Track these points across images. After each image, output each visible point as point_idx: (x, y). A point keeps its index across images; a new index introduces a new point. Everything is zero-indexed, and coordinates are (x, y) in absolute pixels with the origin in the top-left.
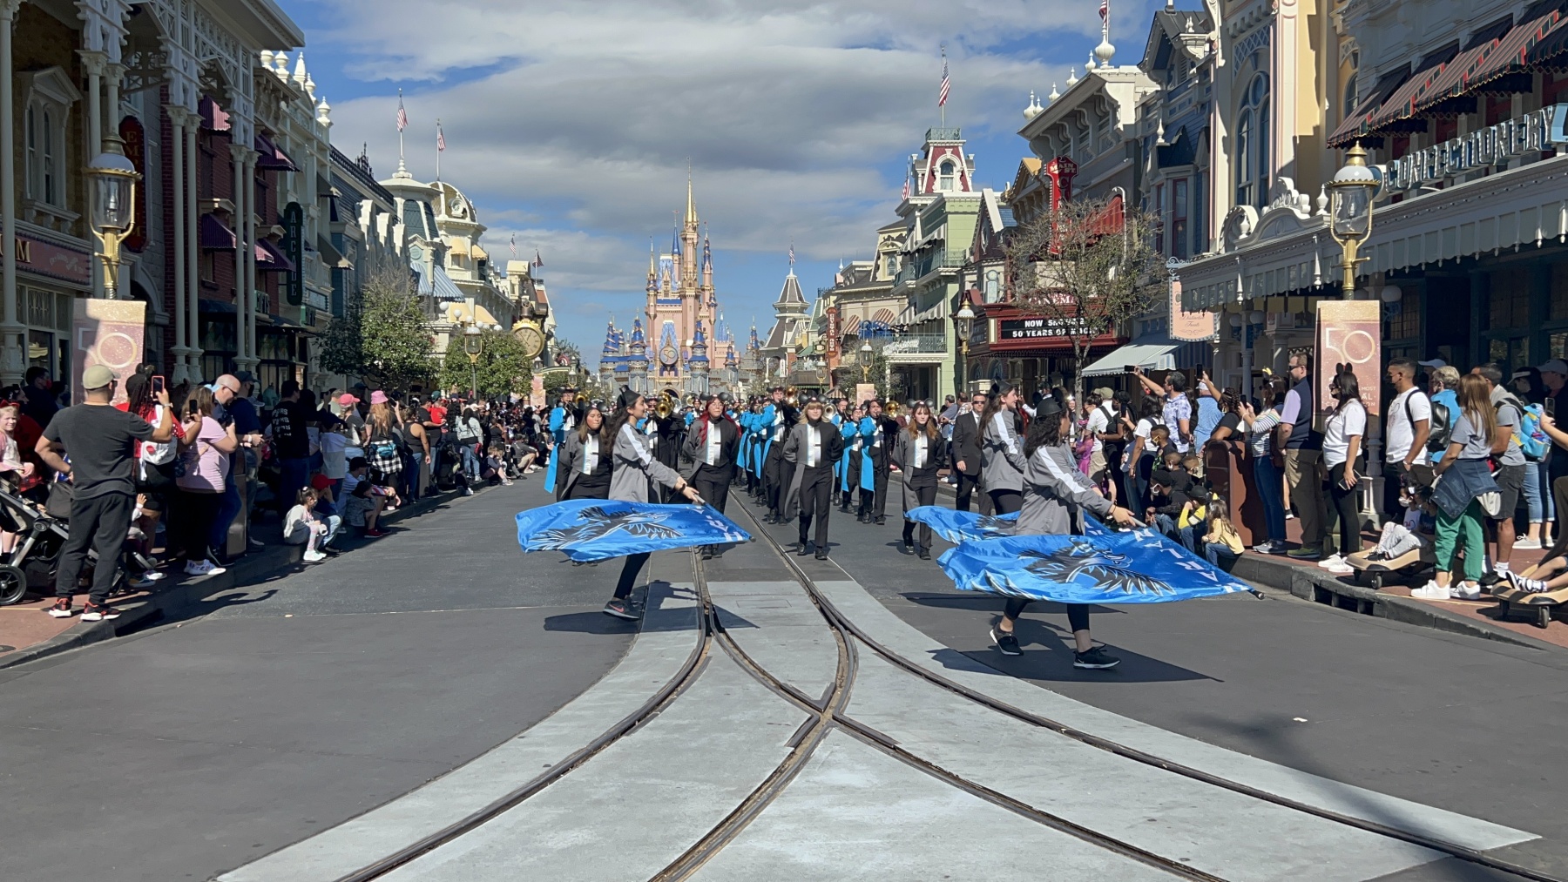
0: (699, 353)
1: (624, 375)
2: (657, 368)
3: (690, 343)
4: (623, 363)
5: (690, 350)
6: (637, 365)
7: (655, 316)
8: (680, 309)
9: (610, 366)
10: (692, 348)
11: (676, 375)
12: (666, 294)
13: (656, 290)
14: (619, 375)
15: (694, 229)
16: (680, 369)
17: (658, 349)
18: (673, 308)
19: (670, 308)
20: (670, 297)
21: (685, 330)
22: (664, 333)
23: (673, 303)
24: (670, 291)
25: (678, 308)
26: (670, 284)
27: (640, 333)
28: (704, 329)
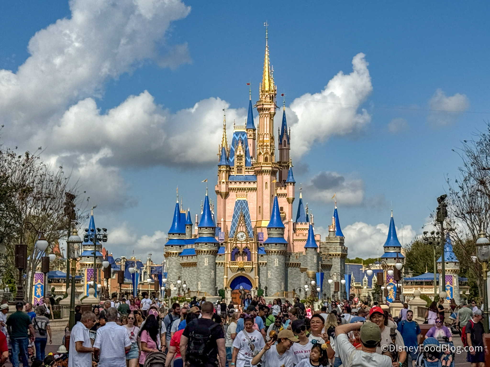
0: (275, 233)
1: (191, 260)
2: (228, 251)
3: (265, 223)
4: (189, 247)
5: (265, 231)
6: (205, 248)
7: (227, 195)
8: (255, 186)
9: (175, 250)
10: (269, 228)
11: (249, 259)
12: (239, 169)
13: (227, 166)
14: (185, 260)
15: (272, 98)
16: (254, 252)
17: (229, 229)
18: (247, 185)
19: (242, 186)
20: (244, 173)
21: (260, 209)
22: (236, 212)
23: (246, 180)
24: (244, 167)
25: (252, 185)
26: (244, 159)
27: (210, 213)
28: (282, 208)
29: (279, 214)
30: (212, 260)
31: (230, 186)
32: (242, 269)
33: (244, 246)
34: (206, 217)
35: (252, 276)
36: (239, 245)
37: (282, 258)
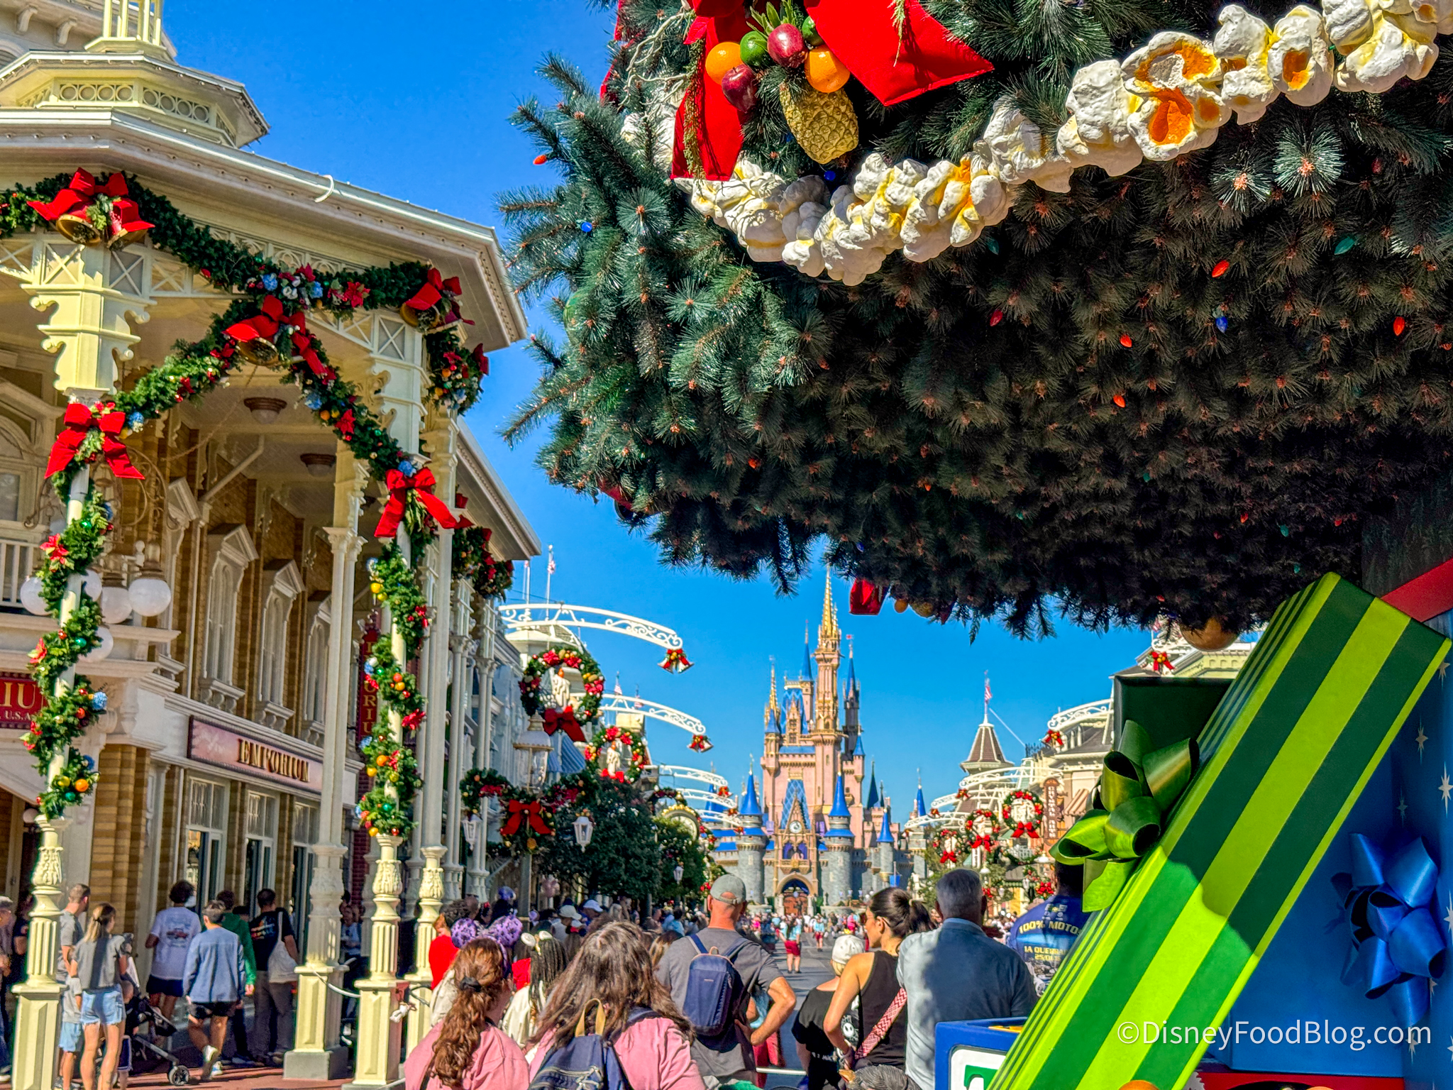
0: (838, 823)
1: (731, 858)
2: (779, 847)
3: (827, 809)
4: (728, 840)
6: (747, 842)
7: (776, 772)
8: (813, 760)
10: (830, 816)
11: (806, 857)
12: (793, 739)
13: (777, 734)
15: (834, 645)
16: (812, 848)
17: (780, 818)
18: (803, 760)
19: (797, 759)
20: (799, 743)
21: (820, 791)
22: (789, 796)
23: (803, 752)
24: (798, 735)
25: (809, 759)
26: (798, 725)
27: (754, 795)
28: (848, 790)
29: (843, 796)
30: (758, 858)
31: (782, 760)
32: (797, 870)
33: (799, 840)
34: (749, 803)
35: (810, 879)
36: (793, 839)
37: (847, 856)
